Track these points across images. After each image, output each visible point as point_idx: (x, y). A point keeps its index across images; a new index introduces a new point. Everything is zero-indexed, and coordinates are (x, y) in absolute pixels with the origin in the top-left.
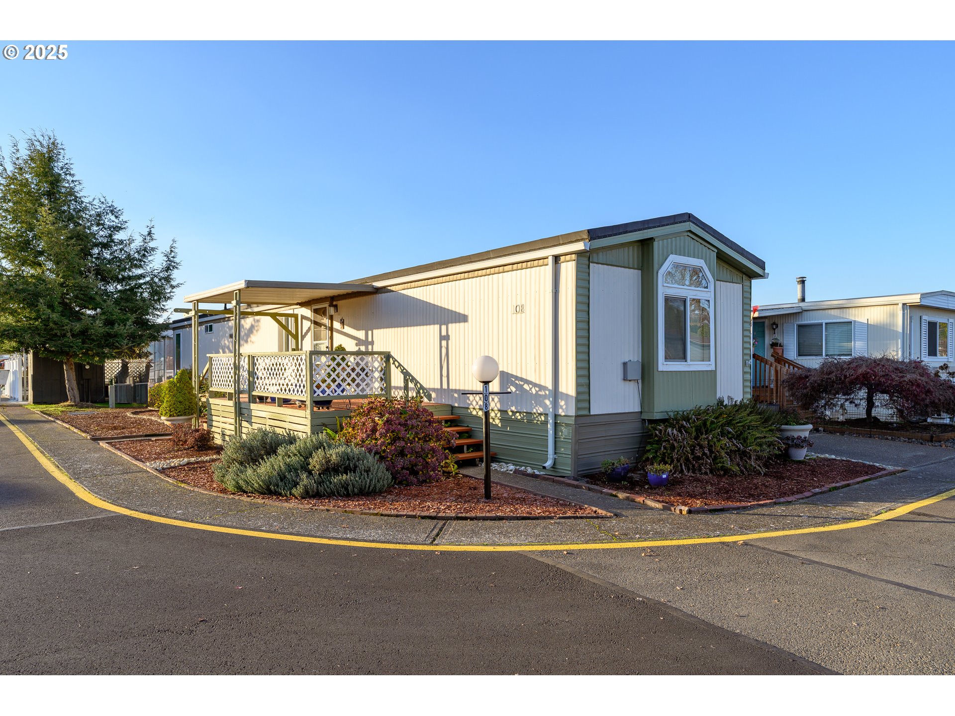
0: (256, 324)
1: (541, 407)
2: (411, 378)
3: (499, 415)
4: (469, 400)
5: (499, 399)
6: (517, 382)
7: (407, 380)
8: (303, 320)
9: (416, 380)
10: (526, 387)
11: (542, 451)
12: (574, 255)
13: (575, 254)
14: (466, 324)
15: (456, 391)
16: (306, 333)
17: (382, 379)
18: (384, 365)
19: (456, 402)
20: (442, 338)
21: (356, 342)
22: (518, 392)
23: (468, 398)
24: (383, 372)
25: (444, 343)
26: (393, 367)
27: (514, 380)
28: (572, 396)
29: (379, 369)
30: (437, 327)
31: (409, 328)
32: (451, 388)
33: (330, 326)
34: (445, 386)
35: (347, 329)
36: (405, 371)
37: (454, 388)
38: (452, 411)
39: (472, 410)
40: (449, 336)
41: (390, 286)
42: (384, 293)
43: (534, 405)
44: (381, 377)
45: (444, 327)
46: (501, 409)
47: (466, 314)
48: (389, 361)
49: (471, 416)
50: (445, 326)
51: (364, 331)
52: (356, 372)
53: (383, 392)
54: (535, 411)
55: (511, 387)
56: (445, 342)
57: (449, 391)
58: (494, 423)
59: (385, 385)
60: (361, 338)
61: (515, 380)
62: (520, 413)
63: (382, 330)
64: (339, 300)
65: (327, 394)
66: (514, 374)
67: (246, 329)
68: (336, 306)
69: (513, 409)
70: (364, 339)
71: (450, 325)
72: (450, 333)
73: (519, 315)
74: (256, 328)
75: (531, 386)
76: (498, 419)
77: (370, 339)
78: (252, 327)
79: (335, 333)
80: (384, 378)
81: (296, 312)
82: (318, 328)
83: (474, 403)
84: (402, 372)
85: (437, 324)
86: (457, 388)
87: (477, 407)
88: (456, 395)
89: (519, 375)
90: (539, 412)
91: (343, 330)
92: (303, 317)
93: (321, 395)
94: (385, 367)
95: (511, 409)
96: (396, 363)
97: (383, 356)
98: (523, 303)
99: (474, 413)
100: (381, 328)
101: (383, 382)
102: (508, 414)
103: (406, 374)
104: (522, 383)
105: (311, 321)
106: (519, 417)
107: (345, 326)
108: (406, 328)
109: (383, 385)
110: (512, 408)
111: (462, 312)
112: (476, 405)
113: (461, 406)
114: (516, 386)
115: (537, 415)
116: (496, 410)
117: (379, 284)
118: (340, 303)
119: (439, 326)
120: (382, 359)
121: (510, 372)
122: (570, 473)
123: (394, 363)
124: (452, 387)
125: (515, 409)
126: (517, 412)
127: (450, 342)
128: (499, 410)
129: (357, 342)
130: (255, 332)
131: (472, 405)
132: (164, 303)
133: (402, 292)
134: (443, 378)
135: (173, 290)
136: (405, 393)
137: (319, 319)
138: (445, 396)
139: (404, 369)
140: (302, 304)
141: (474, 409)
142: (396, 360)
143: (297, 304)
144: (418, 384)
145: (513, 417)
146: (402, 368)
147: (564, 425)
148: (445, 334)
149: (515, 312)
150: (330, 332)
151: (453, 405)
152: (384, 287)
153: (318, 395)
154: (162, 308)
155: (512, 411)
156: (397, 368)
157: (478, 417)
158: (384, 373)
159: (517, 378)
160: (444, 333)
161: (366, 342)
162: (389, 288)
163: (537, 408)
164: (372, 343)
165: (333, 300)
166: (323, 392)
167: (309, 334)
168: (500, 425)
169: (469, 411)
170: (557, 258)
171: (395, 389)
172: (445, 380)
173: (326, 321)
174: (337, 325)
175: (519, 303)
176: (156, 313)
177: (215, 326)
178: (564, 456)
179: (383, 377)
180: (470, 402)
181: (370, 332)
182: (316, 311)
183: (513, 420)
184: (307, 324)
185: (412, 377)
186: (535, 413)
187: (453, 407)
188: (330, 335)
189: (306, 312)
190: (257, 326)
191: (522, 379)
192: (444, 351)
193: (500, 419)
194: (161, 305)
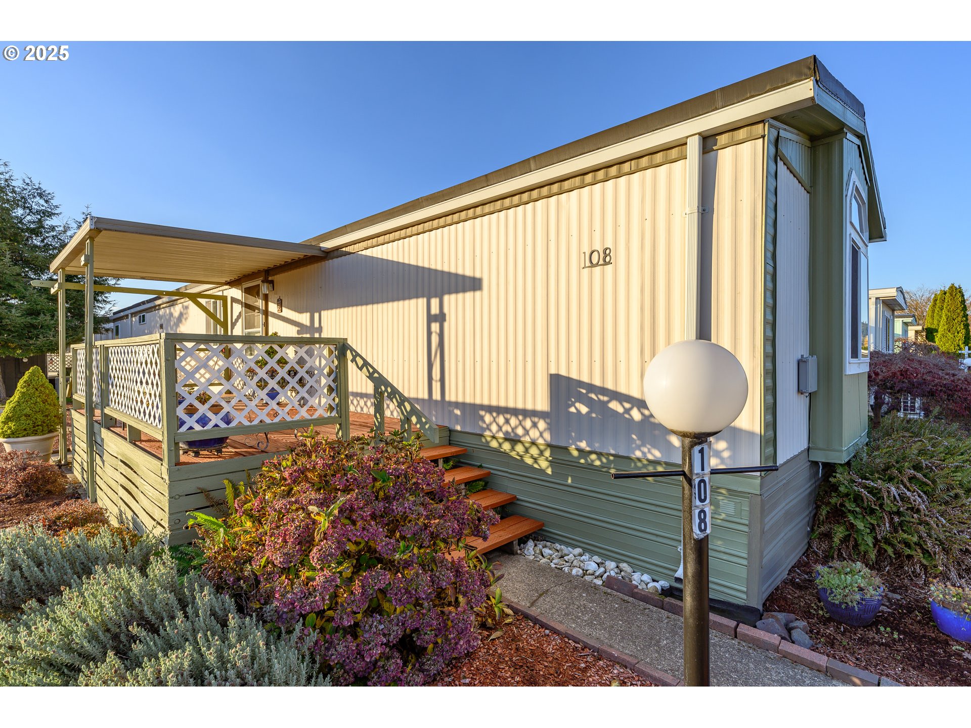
0: (185, 311)
1: (654, 447)
2: (389, 390)
3: (547, 453)
4: (485, 422)
5: (548, 424)
6: (593, 396)
7: (382, 394)
8: (234, 304)
9: (401, 395)
10: (615, 405)
11: (657, 535)
12: (761, 125)
13: (762, 121)
14: (478, 293)
15: (457, 405)
16: (237, 320)
17: (331, 390)
18: (336, 362)
19: (457, 424)
20: (431, 318)
21: (297, 328)
22: (594, 415)
23: (482, 418)
24: (333, 377)
25: (435, 327)
26: (351, 367)
27: (584, 391)
28: (751, 434)
29: (326, 371)
30: (422, 302)
31: (375, 306)
32: (447, 399)
33: (264, 309)
34: (437, 396)
35: (287, 313)
36: (376, 375)
37: (453, 399)
38: (449, 437)
39: (489, 439)
40: (445, 315)
41: (346, 245)
42: (337, 257)
43: (638, 442)
44: (329, 386)
45: (435, 302)
46: (554, 443)
47: (478, 275)
48: (345, 355)
49: (487, 448)
50: (438, 300)
51: (308, 314)
52: (278, 378)
53: (334, 414)
54: (638, 454)
55: (577, 405)
56: (438, 325)
57: (445, 405)
58: (536, 466)
59: (337, 400)
60: (305, 323)
61: (588, 392)
62: (600, 455)
63: (334, 311)
64: (276, 274)
65: (211, 424)
66: (585, 379)
67: (175, 317)
68: (272, 282)
69: (583, 445)
70: (308, 324)
71: (446, 298)
72: (446, 310)
73: (597, 270)
74: (185, 316)
75: (627, 405)
76: (547, 459)
77: (317, 325)
78: (181, 314)
79: (270, 318)
80: (334, 388)
81: (225, 293)
82: (251, 313)
83: (494, 428)
84: (370, 377)
85: (423, 296)
86: (460, 400)
87: (501, 435)
88: (458, 412)
89: (597, 382)
90: (650, 457)
91: (281, 314)
92: (234, 300)
93: (198, 428)
94: (336, 367)
95: (576, 445)
96: (358, 359)
97: (332, 347)
98: (609, 244)
99: (494, 444)
100: (332, 309)
101: (334, 395)
102: (570, 454)
103: (379, 380)
104: (606, 399)
105: (242, 303)
106: (598, 463)
107: (283, 308)
108: (370, 307)
109: (334, 400)
110: (578, 443)
111: (468, 273)
112: (498, 432)
113: (468, 430)
114: (589, 403)
115: (645, 462)
116: (541, 444)
117: (328, 245)
118: (277, 278)
119: (425, 300)
120: (331, 352)
121: (574, 375)
122: (744, 597)
123: (353, 360)
124: (451, 397)
125: (588, 445)
126: (591, 452)
127: (446, 325)
128: (549, 445)
129: (299, 329)
130: (183, 320)
131: (490, 430)
132: (107, 295)
133: (364, 253)
134: (434, 383)
135: (118, 283)
136: (377, 419)
137: (251, 300)
138: (436, 411)
139: (375, 371)
140: (232, 284)
141: (494, 437)
142: (358, 355)
143: (227, 283)
144: (406, 404)
145: (582, 461)
146: (371, 370)
147: (723, 491)
148: (438, 312)
149: (588, 264)
150: (264, 316)
151: (452, 427)
152: (337, 249)
153: (191, 428)
154: (104, 300)
155: (580, 450)
156: (361, 369)
157: (502, 452)
158: (336, 377)
159: (591, 388)
160: (435, 310)
161: (311, 328)
162: (344, 249)
163: (645, 450)
164: (320, 329)
165: (268, 274)
166: (203, 421)
167: (240, 321)
168: (549, 471)
169: (484, 440)
170: (708, 141)
171: (352, 396)
172: (436, 386)
173: (260, 303)
174: (273, 307)
175: (598, 247)
176: (98, 305)
177: (147, 315)
178: (725, 557)
179: (333, 385)
180: (485, 426)
181: (316, 315)
182: (248, 291)
183: (582, 467)
184: (237, 308)
185: (392, 387)
186: (639, 460)
187: (451, 431)
188: (264, 321)
189: (236, 293)
190: (185, 314)
191: (603, 391)
192: (435, 339)
193: (550, 461)
194: (104, 298)
